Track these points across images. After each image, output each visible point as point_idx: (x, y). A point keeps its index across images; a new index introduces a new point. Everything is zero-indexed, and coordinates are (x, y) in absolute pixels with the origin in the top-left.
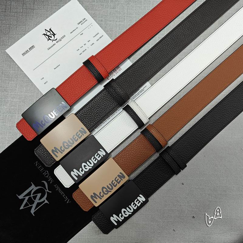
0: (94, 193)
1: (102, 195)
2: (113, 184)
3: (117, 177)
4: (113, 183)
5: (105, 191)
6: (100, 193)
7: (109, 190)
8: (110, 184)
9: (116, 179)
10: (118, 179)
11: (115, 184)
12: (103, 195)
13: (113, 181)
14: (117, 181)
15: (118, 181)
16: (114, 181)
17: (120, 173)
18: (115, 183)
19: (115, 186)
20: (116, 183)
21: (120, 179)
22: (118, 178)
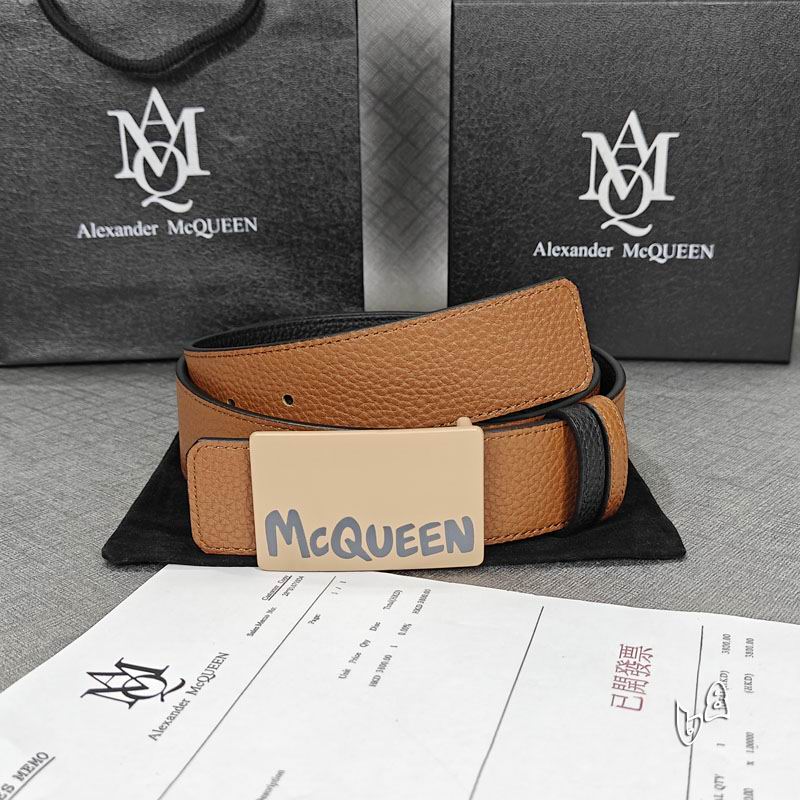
0: (293, 514)
1: (321, 542)
2: (401, 541)
3: (438, 524)
4: (407, 535)
5: (347, 541)
6: (322, 531)
7: (365, 546)
8: (387, 530)
9: (430, 532)
10: (437, 536)
11: (408, 546)
12: (325, 550)
13: (411, 526)
14: (425, 539)
15: (431, 544)
16: (414, 533)
17: (467, 520)
18: (412, 539)
19: (402, 553)
20: (417, 543)
21: (442, 541)
22: (441, 530)
